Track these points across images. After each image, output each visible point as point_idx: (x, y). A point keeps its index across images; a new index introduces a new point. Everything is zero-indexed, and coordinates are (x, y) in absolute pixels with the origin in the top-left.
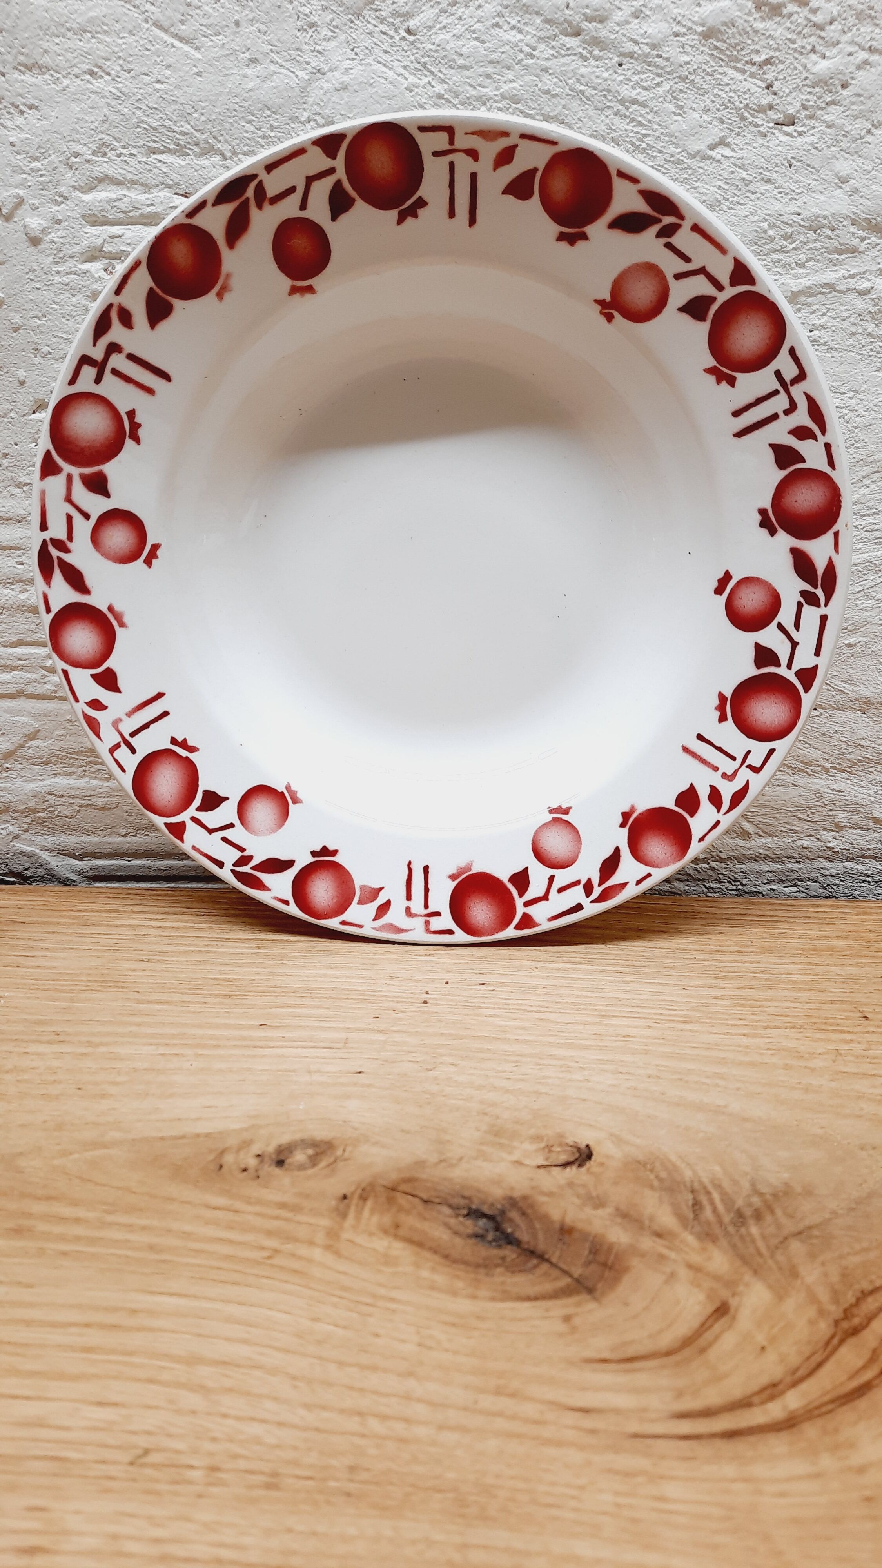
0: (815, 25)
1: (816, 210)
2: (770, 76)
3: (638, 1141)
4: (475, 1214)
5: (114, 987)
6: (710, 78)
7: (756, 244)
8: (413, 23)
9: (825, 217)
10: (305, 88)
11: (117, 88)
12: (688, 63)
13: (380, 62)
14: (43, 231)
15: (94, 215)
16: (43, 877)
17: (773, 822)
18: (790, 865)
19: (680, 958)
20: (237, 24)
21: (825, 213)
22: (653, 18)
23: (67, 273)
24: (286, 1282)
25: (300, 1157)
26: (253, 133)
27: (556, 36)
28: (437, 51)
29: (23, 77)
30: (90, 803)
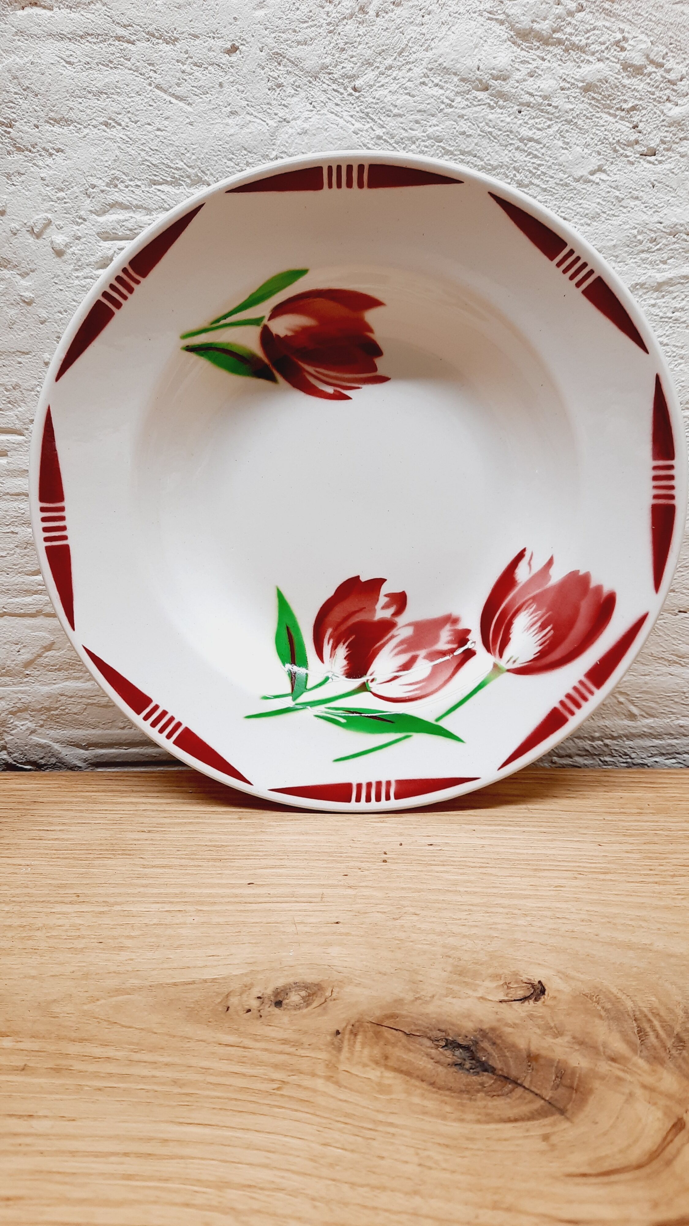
0: (669, 81)
1: (674, 220)
2: (636, 119)
3: (582, 977)
4: (452, 1044)
5: (122, 854)
6: (590, 121)
7: (628, 246)
8: (358, 83)
9: (682, 225)
10: (274, 133)
11: (126, 135)
12: (573, 110)
13: (332, 113)
14: (66, 246)
15: (107, 232)
16: (55, 764)
17: (653, 705)
18: (669, 741)
19: (591, 820)
20: (221, 85)
21: (682, 222)
22: (544, 77)
23: (85, 278)
24: (296, 1111)
25: (294, 998)
26: (233, 167)
27: (469, 91)
28: (377, 103)
29: (53, 128)
30: (95, 701)
